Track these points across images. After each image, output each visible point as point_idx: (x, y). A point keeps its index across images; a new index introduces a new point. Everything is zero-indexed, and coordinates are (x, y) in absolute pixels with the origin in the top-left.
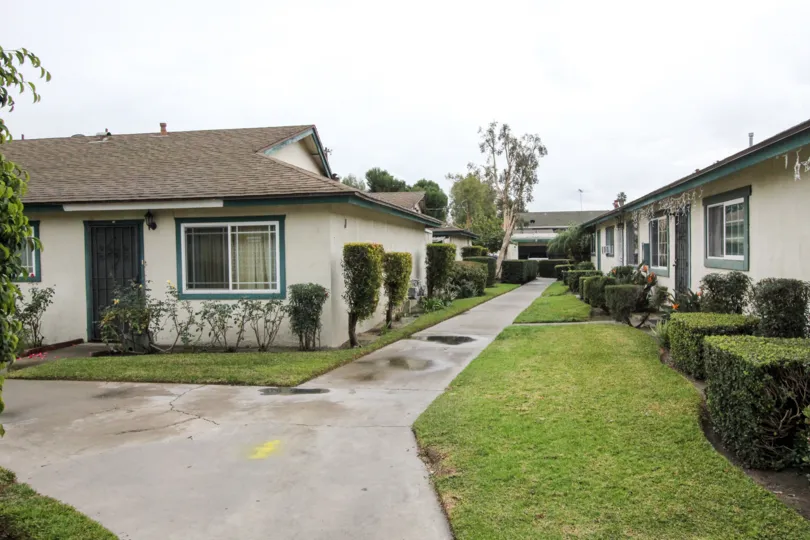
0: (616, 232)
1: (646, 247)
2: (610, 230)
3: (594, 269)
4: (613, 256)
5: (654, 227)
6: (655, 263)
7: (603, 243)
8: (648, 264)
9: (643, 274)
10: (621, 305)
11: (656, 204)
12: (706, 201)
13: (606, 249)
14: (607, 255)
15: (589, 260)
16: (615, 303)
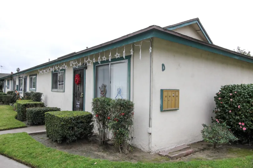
0: (10, 82)
1: (17, 86)
2: (8, 81)
3: (3, 92)
4: (9, 88)
5: (20, 80)
6: (19, 90)
7: (6, 85)
8: (18, 90)
9: (16, 93)
10: (7, 100)
11: (19, 76)
12: (30, 76)
13: (7, 86)
14: (7, 88)
15: (2, 90)
16: (5, 100)
